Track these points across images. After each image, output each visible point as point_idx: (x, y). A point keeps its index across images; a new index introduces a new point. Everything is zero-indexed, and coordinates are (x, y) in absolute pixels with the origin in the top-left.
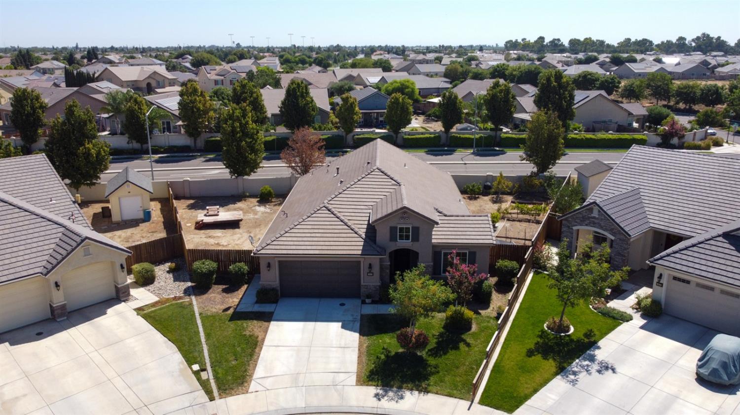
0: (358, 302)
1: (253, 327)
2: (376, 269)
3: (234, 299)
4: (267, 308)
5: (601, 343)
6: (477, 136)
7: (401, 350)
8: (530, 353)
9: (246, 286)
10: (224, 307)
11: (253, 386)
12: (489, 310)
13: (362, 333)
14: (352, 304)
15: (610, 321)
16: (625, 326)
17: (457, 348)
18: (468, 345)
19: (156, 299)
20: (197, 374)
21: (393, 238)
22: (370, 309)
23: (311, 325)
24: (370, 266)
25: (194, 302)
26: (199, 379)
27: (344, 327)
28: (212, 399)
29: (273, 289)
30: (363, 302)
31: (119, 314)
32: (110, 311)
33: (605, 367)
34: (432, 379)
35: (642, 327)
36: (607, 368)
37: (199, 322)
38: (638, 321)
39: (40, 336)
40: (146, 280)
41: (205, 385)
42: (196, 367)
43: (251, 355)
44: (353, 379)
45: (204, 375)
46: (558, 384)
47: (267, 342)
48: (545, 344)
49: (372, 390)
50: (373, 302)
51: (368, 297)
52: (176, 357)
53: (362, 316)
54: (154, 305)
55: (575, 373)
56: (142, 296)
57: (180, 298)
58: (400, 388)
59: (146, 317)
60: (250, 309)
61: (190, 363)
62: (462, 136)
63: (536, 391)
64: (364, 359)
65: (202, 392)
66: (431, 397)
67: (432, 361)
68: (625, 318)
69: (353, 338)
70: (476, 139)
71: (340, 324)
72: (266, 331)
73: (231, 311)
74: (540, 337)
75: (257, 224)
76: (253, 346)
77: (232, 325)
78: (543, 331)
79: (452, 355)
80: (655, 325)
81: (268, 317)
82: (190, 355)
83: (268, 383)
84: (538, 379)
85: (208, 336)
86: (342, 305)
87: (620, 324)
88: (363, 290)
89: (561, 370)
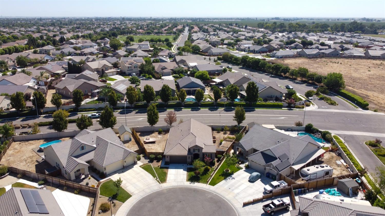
0: (186, 165)
1: (165, 170)
2: (190, 158)
3: (160, 164)
4: (167, 166)
5: (234, 174)
6: (226, 103)
7: (195, 175)
8: (220, 176)
9: (161, 161)
10: (158, 166)
11: (167, 181)
12: (214, 167)
13: (187, 171)
14: (185, 165)
15: (238, 169)
16: (241, 170)
17: (206, 174)
18: (208, 174)
19: (142, 164)
20: (156, 179)
21: (194, 151)
22: (189, 166)
23: (177, 170)
24: (189, 157)
25: (151, 165)
26: (157, 180)
27: (184, 170)
28: (160, 184)
29: (168, 162)
30: (188, 165)
31: (136, 167)
32: (134, 166)
33: (234, 178)
34: (200, 180)
35: (244, 171)
36: (233, 178)
37: (154, 169)
38: (244, 169)
39: (123, 172)
40: (139, 159)
41: (158, 181)
42: (156, 178)
43: (166, 176)
44: (186, 180)
45: (157, 179)
46: (224, 181)
47: (168, 173)
48: (224, 174)
49: (189, 182)
50: (190, 165)
51: (189, 164)
52: (151, 176)
53: (187, 168)
54: (143, 165)
55: (227, 179)
56: (140, 163)
57: (148, 164)
58: (194, 182)
59: (143, 168)
60: (163, 166)
61: (154, 177)
62: (221, 103)
63: (219, 182)
64: (188, 177)
65: (158, 183)
66: (200, 183)
67: (201, 177)
68: (242, 168)
69: (186, 172)
70: (226, 104)
71: (183, 170)
72: (168, 171)
73: (159, 167)
74: (223, 172)
75: (160, 142)
76: (165, 174)
77: (161, 170)
78: (224, 171)
79: (205, 176)
80: (247, 170)
81: (168, 168)
82: (154, 176)
83: (170, 181)
84: (220, 180)
85: (156, 172)
86: (183, 165)
87: (240, 170)
88: (188, 162)
89: (225, 179)
